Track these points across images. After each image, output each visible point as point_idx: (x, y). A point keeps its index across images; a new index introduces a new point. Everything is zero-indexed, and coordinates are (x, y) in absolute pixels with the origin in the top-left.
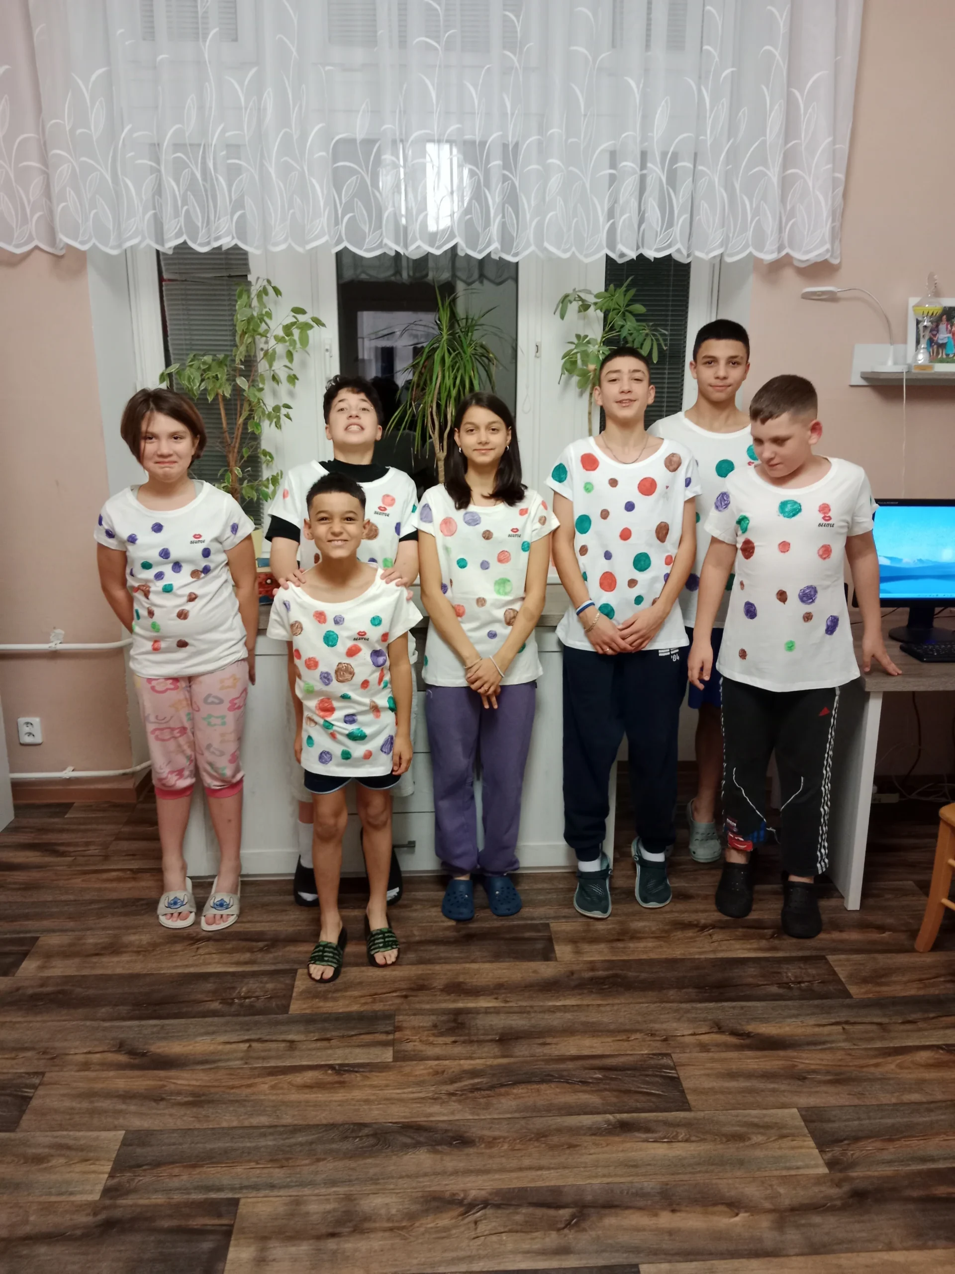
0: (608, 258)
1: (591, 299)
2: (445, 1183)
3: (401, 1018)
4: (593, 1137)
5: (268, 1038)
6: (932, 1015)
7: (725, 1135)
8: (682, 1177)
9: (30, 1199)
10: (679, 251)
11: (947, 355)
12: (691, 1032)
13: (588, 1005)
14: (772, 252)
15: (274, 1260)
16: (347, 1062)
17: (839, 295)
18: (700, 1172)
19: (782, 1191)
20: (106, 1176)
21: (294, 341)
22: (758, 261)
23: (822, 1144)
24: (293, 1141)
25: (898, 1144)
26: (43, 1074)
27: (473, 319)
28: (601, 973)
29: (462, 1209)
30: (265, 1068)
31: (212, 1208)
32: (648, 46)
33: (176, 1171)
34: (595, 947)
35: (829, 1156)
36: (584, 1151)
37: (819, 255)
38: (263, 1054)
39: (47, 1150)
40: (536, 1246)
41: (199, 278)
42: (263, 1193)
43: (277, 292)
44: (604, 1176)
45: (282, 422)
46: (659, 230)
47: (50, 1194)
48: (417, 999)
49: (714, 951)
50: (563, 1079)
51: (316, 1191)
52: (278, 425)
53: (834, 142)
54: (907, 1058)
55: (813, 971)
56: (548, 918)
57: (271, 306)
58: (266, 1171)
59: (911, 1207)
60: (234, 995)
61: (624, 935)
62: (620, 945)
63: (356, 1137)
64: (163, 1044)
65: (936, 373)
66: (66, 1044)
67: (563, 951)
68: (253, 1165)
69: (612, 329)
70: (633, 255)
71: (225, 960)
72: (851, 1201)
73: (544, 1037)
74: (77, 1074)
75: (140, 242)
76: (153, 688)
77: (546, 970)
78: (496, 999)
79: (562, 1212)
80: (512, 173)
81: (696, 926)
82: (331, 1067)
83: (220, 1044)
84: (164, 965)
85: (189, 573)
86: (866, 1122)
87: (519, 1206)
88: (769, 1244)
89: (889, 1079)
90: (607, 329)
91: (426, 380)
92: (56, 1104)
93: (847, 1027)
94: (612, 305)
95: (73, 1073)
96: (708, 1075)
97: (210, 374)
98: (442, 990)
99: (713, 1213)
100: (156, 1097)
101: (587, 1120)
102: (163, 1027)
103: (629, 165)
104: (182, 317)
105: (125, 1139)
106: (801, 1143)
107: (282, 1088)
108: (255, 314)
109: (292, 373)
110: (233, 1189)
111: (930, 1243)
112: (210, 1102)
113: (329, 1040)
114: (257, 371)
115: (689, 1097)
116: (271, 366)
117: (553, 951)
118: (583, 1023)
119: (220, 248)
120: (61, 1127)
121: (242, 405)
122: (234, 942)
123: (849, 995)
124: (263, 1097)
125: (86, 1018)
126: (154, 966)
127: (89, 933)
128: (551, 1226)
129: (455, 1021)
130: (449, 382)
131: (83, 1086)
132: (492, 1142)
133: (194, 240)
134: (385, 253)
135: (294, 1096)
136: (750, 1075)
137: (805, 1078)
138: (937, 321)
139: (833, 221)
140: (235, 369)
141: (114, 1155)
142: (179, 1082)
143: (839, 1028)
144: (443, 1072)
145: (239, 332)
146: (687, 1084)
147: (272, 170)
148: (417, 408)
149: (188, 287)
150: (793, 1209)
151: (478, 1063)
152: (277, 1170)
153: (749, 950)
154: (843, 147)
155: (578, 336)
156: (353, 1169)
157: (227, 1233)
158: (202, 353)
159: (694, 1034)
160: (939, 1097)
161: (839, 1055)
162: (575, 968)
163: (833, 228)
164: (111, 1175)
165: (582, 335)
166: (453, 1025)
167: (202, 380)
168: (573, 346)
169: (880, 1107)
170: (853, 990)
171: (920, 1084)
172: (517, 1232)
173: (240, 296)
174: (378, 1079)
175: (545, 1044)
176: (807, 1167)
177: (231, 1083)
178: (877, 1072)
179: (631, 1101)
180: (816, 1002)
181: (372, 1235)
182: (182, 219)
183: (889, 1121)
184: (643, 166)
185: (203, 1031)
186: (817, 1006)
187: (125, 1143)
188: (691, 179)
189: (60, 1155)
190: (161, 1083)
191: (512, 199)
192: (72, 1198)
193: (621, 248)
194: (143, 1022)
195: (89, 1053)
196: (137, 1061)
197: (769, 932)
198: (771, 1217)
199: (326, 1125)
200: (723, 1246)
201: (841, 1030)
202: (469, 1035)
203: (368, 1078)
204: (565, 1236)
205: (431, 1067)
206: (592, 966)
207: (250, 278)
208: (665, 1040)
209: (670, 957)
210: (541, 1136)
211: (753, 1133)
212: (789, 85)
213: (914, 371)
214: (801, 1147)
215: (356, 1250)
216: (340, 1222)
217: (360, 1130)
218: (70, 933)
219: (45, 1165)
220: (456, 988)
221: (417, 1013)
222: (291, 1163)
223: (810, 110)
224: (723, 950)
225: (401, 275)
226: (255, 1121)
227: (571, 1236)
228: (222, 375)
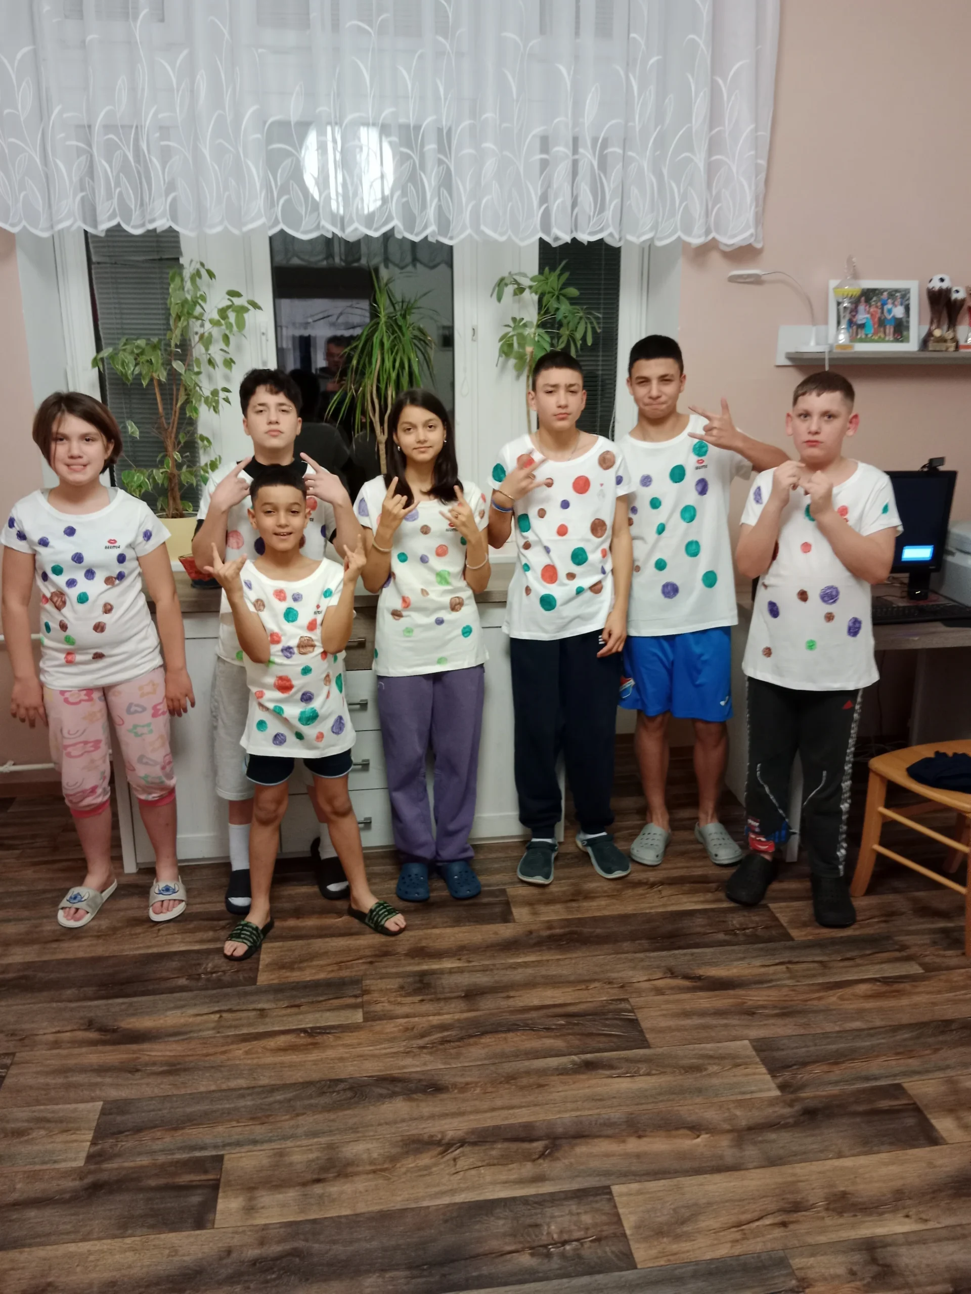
0: (541, 241)
1: (525, 282)
2: (424, 1126)
3: (368, 982)
4: (561, 1077)
5: (238, 1007)
6: (868, 952)
7: (683, 1067)
8: (644, 1107)
9: (15, 1169)
10: (609, 234)
11: (867, 335)
12: (645, 978)
13: (548, 961)
14: (700, 237)
15: (263, 1208)
16: (318, 1025)
17: (764, 278)
18: (661, 1101)
19: (738, 1113)
20: (89, 1144)
21: (231, 324)
22: (686, 245)
23: (773, 1071)
24: (271, 1099)
25: (843, 1066)
26: (13, 1054)
27: (409, 302)
28: (558, 931)
29: (440, 1149)
30: (239, 1035)
31: (198, 1165)
32: (577, 33)
33: (159, 1134)
34: (552, 908)
35: (780, 1080)
36: (552, 1089)
37: (744, 239)
38: (234, 1023)
39: (26, 1124)
40: (513, 1177)
41: (130, 261)
42: (246, 1148)
43: (211, 275)
44: (572, 1110)
45: (220, 408)
46: (592, 214)
47: (35, 1163)
48: (383, 964)
49: (664, 905)
50: (529, 1027)
51: (299, 1143)
52: (216, 410)
53: (756, 129)
54: (848, 991)
55: (756, 919)
56: (505, 884)
57: (204, 289)
58: (247, 1128)
59: (858, 1120)
60: (200, 971)
61: (578, 895)
62: (574, 904)
63: (334, 1092)
64: (133, 1020)
65: (856, 352)
66: (33, 1025)
67: (521, 913)
68: (234, 1124)
69: (546, 312)
70: (567, 239)
71: (188, 939)
72: (802, 1118)
73: (508, 991)
74: (48, 1052)
75: (71, 226)
76: (66, 701)
77: (505, 931)
78: (459, 959)
79: (535, 1144)
80: (446, 157)
81: (646, 884)
82: (304, 1031)
83: (190, 1016)
84: (126, 947)
85: (103, 579)
86: (812, 1049)
87: (495, 1142)
88: (729, 1160)
89: (831, 1010)
90: (542, 312)
91: (364, 364)
92: (31, 1081)
93: (790, 966)
94: (547, 289)
95: (44, 1052)
96: (664, 1015)
97: (143, 358)
98: (406, 955)
99: (675, 1137)
100: (131, 1069)
101: (553, 1062)
102: (131, 1004)
103: (562, 149)
104: (112, 301)
105: (103, 1109)
106: (754, 1071)
107: (257, 1052)
108: (189, 297)
109: (228, 357)
110: (216, 1147)
111: (875, 1149)
112: (185, 1070)
113: (298, 1006)
114: (192, 355)
115: (647, 1036)
116: (207, 349)
117: (511, 913)
118: (543, 976)
119: (155, 230)
120: (38, 1102)
121: (178, 390)
122: (195, 923)
123: (790, 938)
124: (238, 1062)
125: (52, 1000)
126: (116, 948)
127: (45, 920)
128: (528, 1157)
129: (421, 981)
130: (388, 364)
131: (55, 1063)
132: (464, 1088)
133: (128, 223)
134: (322, 236)
135: (269, 1059)
136: (703, 1014)
137: (754, 1013)
138: (856, 302)
139: (757, 206)
140: (170, 353)
141: (94, 1124)
142: (153, 1054)
143: (783, 967)
144: (413, 1029)
145: (174, 315)
146: (645, 1024)
147: (206, 152)
148: (357, 391)
149: (118, 270)
150: (750, 1129)
151: (446, 1018)
152: (259, 1127)
153: (696, 902)
154: (765, 134)
155: (514, 319)
156: (333, 1120)
157: (214, 1187)
158: (135, 337)
159: (649, 980)
160: (878, 1023)
161: (785, 991)
162: (533, 927)
163: (756, 213)
164: (94, 1143)
165: (518, 318)
166: (418, 985)
167: (136, 365)
168: (510, 329)
169: (825, 1035)
170: (794, 933)
171: (860, 1014)
172: (494, 1165)
173: (173, 279)
174: (350, 1038)
175: (509, 997)
176: (761, 1091)
177: (205, 1052)
178: (821, 1004)
179: (593, 1043)
180: (761, 945)
181: (356, 1178)
182: (115, 201)
183: (833, 1047)
184: (575, 151)
185: (172, 1005)
186: (762, 949)
187: (103, 1112)
188: (621, 164)
189: (39, 1128)
190: (135, 1056)
191: (446, 182)
192: (57, 1166)
193: (556, 231)
194: (110, 1001)
195: (59, 1032)
196: (108, 1037)
197: (714, 885)
198: (730, 1136)
199: (302, 1083)
200: (687, 1165)
201: (785, 970)
202: (435, 993)
203: (340, 1037)
204: (540, 1165)
205: (400, 1025)
206: (550, 925)
207: (182, 261)
208: (622, 987)
209: (622, 912)
210: (511, 1078)
211: (709, 1064)
212: (713, 72)
213: (835, 351)
214: (754, 1074)
215: (342, 1193)
216: (324, 1169)
217: (336, 1086)
218: (27, 922)
219: (26, 1138)
220: (420, 953)
221: (383, 977)
222: (271, 1119)
223: (733, 98)
224: (672, 904)
225: (334, 259)
226: (233, 1084)
227: (545, 1166)
228: (157, 358)
